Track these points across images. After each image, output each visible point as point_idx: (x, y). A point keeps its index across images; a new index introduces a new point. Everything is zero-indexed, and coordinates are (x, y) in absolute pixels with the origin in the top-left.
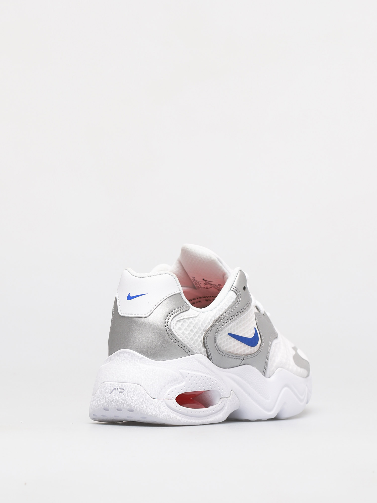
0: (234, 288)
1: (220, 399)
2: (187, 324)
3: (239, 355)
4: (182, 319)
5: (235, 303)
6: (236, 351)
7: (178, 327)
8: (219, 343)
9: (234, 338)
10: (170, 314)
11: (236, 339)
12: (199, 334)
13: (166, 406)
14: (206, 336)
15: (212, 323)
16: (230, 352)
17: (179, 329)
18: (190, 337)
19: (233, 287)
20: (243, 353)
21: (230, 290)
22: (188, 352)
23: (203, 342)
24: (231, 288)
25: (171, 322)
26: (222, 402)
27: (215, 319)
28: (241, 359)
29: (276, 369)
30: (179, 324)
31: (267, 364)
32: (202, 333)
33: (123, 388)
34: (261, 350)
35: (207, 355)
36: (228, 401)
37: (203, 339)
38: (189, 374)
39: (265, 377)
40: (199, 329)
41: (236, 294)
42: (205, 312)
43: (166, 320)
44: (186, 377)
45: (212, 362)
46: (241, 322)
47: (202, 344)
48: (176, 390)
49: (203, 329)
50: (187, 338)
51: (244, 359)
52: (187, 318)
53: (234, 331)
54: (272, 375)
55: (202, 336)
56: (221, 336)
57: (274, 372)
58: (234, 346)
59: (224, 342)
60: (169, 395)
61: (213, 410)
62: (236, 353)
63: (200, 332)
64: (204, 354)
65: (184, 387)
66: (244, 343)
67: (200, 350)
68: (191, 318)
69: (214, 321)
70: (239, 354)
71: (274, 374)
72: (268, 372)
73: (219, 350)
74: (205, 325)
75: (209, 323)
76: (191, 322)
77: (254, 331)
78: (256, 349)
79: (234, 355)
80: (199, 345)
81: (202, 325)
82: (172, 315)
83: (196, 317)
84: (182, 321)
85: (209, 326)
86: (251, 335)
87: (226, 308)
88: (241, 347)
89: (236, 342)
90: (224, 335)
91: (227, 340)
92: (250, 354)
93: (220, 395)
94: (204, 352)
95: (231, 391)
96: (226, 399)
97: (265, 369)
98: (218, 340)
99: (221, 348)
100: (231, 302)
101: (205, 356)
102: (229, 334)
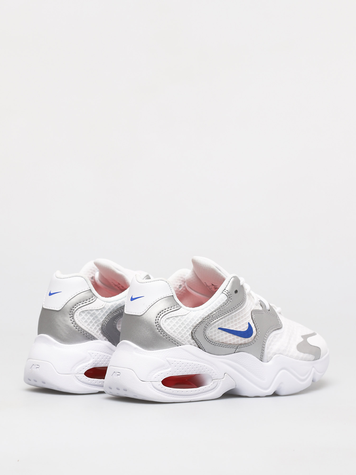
0: (225, 292)
1: (213, 380)
2: (176, 321)
3: (232, 345)
4: (171, 317)
5: (225, 304)
6: (229, 341)
7: (167, 323)
8: (210, 335)
9: (225, 331)
10: (160, 313)
11: (227, 332)
12: (187, 329)
13: (152, 387)
14: (194, 331)
15: (201, 320)
16: (223, 343)
17: (168, 325)
18: (178, 332)
19: (225, 290)
20: (236, 343)
21: (222, 293)
22: (176, 344)
23: (191, 335)
24: (223, 291)
25: (160, 320)
26: (214, 383)
27: (205, 317)
28: (235, 348)
29: (274, 355)
30: (168, 321)
31: (263, 351)
32: (190, 328)
33: (119, 372)
34: (256, 340)
35: (197, 345)
36: (221, 382)
37: (191, 333)
38: (175, 361)
39: (263, 362)
40: (188, 325)
41: (227, 296)
42: (196, 311)
43: (157, 317)
44: (172, 363)
45: (205, 351)
46: (232, 318)
47: (190, 337)
48: (162, 374)
49: (191, 325)
50: (176, 333)
51: (238, 348)
52: (175, 317)
53: (225, 325)
54: (270, 360)
55: (190, 330)
56: (211, 330)
57: (272, 358)
58: (226, 338)
59: (215, 335)
60: (156, 379)
61: (203, 390)
62: (229, 343)
63: (189, 327)
64: (194, 344)
65: (170, 372)
66: (236, 335)
67: (189, 342)
68: (180, 316)
69: (203, 318)
70: (232, 344)
71: (272, 359)
72: (265, 358)
73: (210, 341)
74: (194, 322)
75: (198, 320)
76: (180, 320)
77: (248, 326)
78: (250, 340)
79: (227, 345)
80: (187, 338)
81: (190, 322)
82: (163, 314)
83: (185, 315)
84: (171, 319)
85: (198, 323)
86: (244, 329)
87: (216, 308)
88: (234, 339)
89: (228, 334)
90: (214, 329)
91: (218, 333)
92: (244, 344)
93: (211, 377)
94: (193, 343)
95: (225, 373)
96: (218, 380)
97: (262, 356)
98: (208, 334)
99: (212, 339)
100: (222, 303)
101: (195, 346)
102: (219, 328)
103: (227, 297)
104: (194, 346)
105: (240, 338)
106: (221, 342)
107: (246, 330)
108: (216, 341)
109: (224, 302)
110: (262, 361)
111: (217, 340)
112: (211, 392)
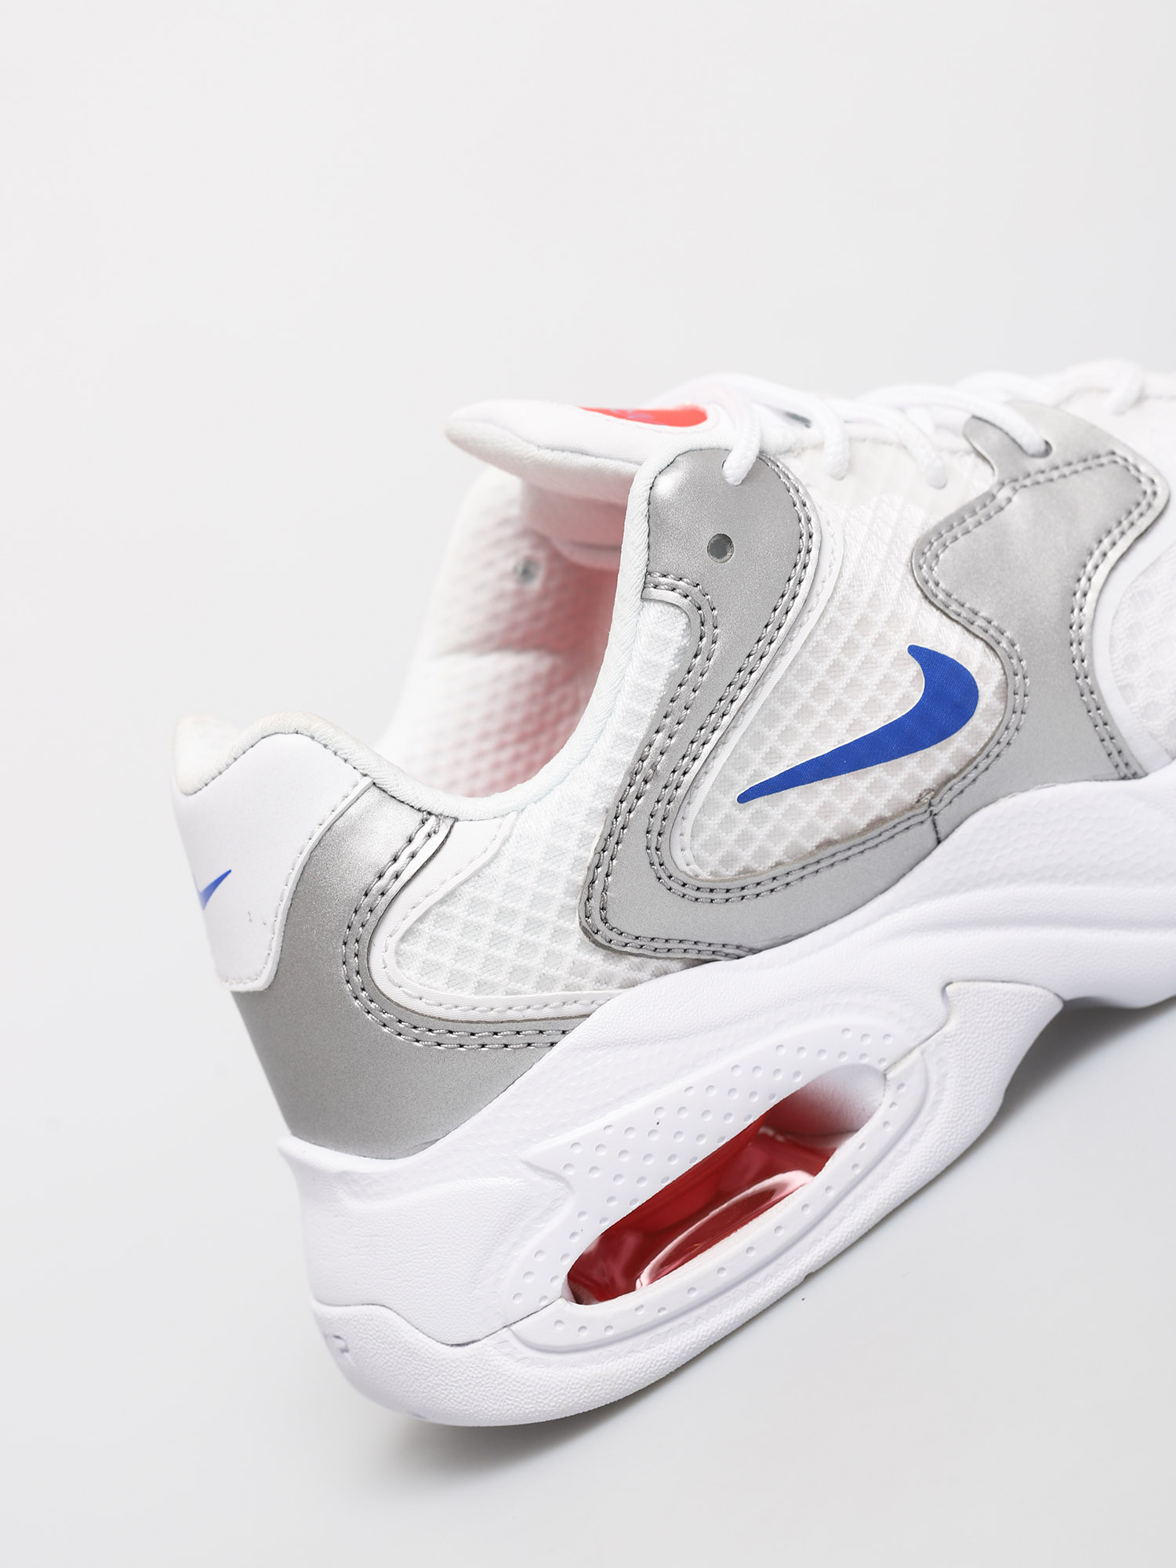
0: (656, 586)
1: (885, 1076)
2: (459, 927)
3: (891, 818)
4: (420, 920)
5: (691, 655)
6: (856, 818)
7: (414, 965)
9: (792, 786)
11: (812, 780)
13: (529, 1353)
14: (597, 909)
15: (601, 829)
16: (829, 843)
18: (504, 975)
19: (652, 581)
20: (910, 797)
21: (642, 600)
22: (536, 1039)
23: (592, 946)
24: (644, 586)
26: (901, 1085)
27: (610, 801)
28: (924, 821)
30: (416, 948)
34: (1023, 703)
35: (673, 963)
37: (580, 934)
39: (1145, 776)
40: (538, 900)
41: (680, 606)
42: (548, 793)
44: (567, 1165)
45: (754, 951)
47: (598, 954)
48: (541, 1257)
49: (560, 887)
50: (495, 987)
51: (937, 809)
52: (442, 902)
53: (773, 756)
55: (572, 922)
56: (702, 837)
58: (826, 811)
59: (745, 840)
60: (518, 1300)
62: (862, 822)
63: (552, 913)
65: (581, 1215)
66: (878, 763)
67: (604, 980)
68: (466, 882)
69: (607, 811)
70: (888, 814)
72: (1146, 748)
73: (740, 891)
74: (566, 866)
76: (474, 904)
77: (915, 666)
78: (981, 727)
79: (863, 838)
80: (578, 970)
81: (543, 876)
83: (496, 856)
84: (426, 927)
85: (589, 856)
86: (905, 697)
87: (649, 709)
88: (877, 787)
89: (825, 788)
90: (712, 823)
91: (759, 818)
92: (961, 771)
93: (868, 1069)
94: (640, 969)
95: (943, 990)
96: (916, 1054)
97: (1120, 752)
98: (695, 867)
99: (747, 871)
100: (667, 662)
101: (666, 973)
102: (744, 798)
103: (678, 611)
104: (657, 976)
105: (910, 763)
106: (817, 847)
107: (917, 695)
108: (778, 864)
109: (683, 650)
110: (1135, 776)
111: (778, 852)
112: (914, 1141)
